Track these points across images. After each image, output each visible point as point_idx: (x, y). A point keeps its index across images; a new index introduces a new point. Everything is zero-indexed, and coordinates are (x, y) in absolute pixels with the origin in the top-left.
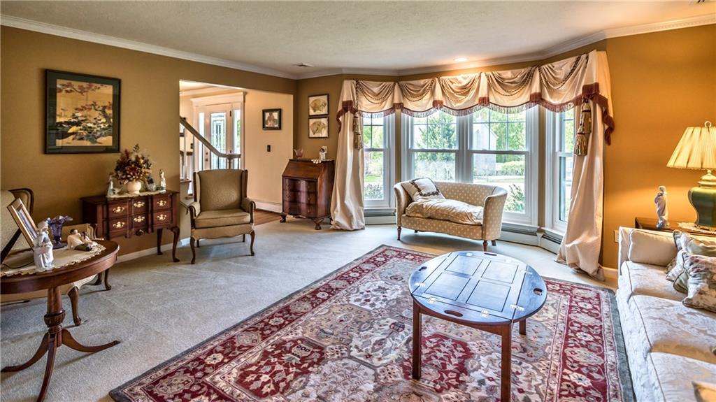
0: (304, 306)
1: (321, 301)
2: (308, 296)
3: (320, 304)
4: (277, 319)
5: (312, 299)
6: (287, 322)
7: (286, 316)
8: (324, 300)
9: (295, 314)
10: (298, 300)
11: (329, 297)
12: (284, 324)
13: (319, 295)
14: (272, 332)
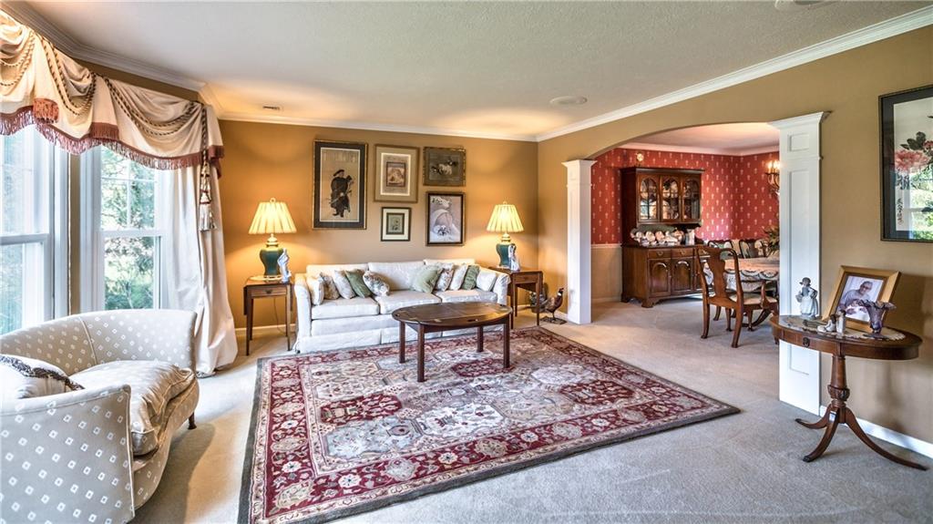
0: (562, 429)
1: (536, 430)
2: (551, 441)
3: (540, 427)
4: (600, 424)
5: (548, 436)
6: (589, 418)
7: (589, 425)
8: (532, 430)
9: (576, 424)
10: (567, 439)
11: (523, 432)
12: (592, 418)
13: (535, 438)
14: (606, 413)
